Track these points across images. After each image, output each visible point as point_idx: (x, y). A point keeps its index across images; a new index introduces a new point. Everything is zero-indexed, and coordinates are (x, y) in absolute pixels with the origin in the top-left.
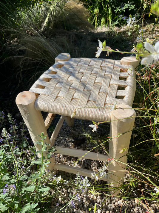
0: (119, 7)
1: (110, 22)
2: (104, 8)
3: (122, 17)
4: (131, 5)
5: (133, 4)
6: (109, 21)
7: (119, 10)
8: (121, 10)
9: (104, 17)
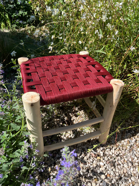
0: (15, 14)
1: (10, 25)
2: (2, 15)
3: (19, 21)
4: (24, 12)
5: (26, 11)
6: (8, 25)
7: (16, 15)
8: (17, 15)
9: (3, 21)
